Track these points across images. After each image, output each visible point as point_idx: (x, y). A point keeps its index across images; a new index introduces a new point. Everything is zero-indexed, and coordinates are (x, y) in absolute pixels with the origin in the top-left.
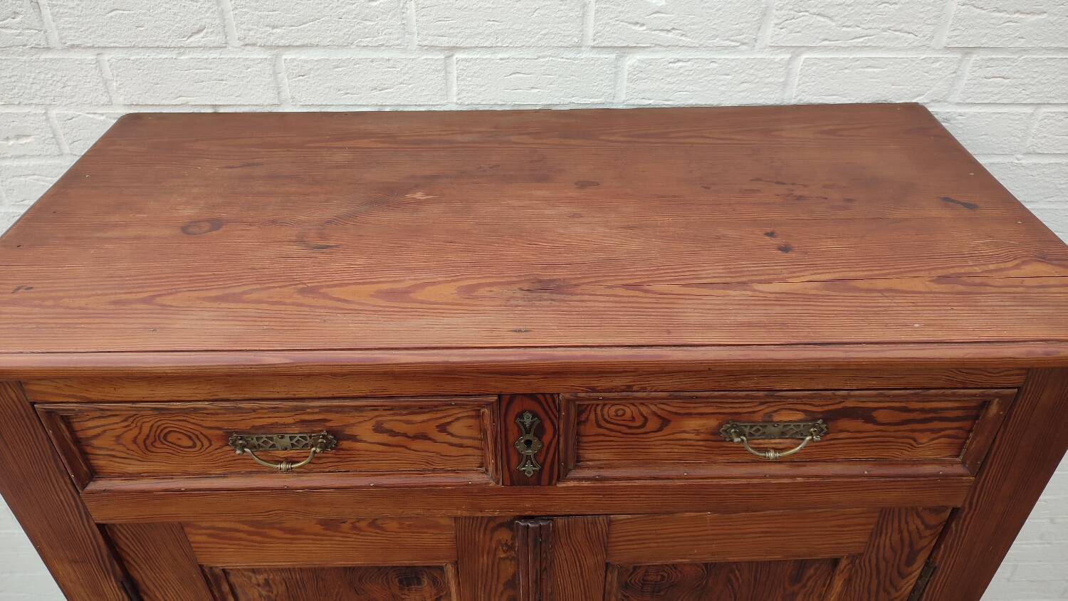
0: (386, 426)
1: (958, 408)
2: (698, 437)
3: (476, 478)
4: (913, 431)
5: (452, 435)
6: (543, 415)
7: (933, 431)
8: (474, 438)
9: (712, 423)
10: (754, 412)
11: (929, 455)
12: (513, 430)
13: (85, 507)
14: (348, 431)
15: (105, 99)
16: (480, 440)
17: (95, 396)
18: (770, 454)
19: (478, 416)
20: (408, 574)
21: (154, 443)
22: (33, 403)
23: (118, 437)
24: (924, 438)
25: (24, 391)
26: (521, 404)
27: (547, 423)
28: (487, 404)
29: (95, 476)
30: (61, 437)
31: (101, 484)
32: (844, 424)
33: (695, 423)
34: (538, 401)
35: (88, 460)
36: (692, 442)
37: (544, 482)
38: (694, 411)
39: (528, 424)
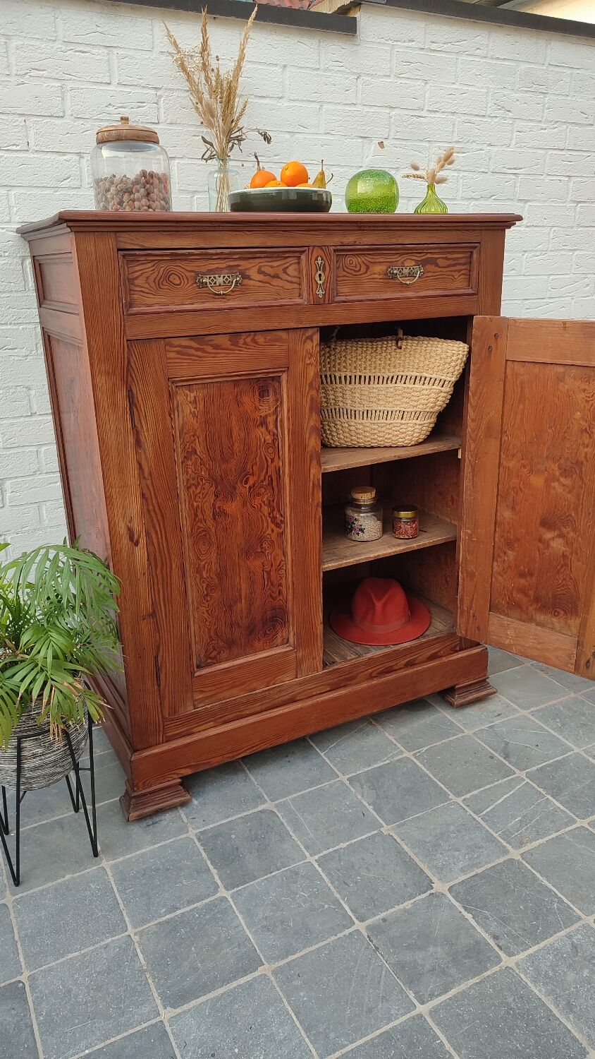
0: (263, 269)
1: (463, 257)
2: (380, 277)
3: (299, 301)
4: (452, 271)
5: (288, 274)
6: (325, 258)
7: (459, 271)
8: (296, 277)
9: (384, 267)
10: (398, 261)
12: (314, 267)
13: (124, 327)
14: (248, 273)
15: (7, 219)
16: (300, 278)
17: (148, 245)
18: (408, 282)
19: (299, 263)
20: (264, 384)
21: (163, 281)
22: (119, 250)
23: (148, 278)
24: (456, 276)
25: (117, 241)
26: (317, 252)
27: (327, 264)
28: (304, 251)
29: (131, 305)
30: (125, 274)
31: (135, 310)
32: (431, 267)
33: (378, 269)
34: (323, 250)
35: (130, 294)
36: (378, 280)
37: (326, 303)
38: (377, 261)
39: (319, 264)
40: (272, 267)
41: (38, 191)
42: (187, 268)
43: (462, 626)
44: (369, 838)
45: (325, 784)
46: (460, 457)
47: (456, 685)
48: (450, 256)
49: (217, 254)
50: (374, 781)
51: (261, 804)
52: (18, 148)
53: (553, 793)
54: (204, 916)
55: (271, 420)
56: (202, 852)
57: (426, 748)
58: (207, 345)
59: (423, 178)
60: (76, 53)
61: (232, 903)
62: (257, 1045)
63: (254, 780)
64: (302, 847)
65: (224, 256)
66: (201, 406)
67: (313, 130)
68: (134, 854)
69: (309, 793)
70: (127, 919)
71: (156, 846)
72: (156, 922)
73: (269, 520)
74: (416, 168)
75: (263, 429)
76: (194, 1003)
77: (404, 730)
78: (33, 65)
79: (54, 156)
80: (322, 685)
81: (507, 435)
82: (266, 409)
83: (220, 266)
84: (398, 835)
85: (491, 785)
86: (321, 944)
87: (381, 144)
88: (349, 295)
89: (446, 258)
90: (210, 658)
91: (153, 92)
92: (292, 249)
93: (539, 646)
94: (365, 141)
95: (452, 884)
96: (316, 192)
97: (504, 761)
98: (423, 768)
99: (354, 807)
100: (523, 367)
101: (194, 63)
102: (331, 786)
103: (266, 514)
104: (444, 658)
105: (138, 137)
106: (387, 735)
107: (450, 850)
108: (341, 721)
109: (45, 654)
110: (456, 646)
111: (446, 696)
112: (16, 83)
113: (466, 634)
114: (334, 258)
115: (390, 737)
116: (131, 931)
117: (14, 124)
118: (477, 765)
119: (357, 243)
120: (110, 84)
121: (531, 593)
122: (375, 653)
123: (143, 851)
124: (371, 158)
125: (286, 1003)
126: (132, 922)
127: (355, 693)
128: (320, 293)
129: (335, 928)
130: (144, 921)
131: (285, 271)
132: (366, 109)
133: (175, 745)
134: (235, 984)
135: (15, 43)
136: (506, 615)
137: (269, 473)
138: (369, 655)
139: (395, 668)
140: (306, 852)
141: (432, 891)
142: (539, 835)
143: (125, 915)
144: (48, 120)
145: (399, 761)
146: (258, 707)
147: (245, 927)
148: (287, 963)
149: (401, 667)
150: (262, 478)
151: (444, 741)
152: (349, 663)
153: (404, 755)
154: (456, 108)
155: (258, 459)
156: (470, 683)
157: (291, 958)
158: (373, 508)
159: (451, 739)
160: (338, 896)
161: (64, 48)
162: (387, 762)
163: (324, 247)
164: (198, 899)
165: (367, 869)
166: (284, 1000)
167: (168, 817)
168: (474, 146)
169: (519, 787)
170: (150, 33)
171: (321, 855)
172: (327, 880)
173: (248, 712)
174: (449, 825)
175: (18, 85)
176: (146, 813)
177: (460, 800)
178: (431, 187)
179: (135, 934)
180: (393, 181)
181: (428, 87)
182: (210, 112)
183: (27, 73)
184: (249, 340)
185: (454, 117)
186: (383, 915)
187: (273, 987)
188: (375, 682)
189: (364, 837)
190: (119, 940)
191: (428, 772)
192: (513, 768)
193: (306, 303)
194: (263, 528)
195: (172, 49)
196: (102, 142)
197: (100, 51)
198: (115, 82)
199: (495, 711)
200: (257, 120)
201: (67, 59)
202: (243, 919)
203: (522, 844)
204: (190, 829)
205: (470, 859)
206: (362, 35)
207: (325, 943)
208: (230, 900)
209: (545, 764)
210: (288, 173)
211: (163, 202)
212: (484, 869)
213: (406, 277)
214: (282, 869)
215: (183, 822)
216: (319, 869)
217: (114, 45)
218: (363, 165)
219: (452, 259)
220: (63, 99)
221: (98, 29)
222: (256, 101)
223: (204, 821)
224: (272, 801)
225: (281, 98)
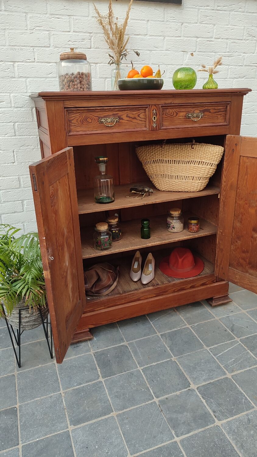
0: (129, 115)
1: (223, 108)
2: (183, 118)
3: (145, 129)
4: (217, 115)
5: (140, 117)
6: (157, 110)
7: (220, 115)
9: (184, 114)
10: (191, 111)
11: (220, 121)
12: (152, 114)
13: (67, 141)
14: (122, 117)
15: (25, 91)
16: (145, 119)
17: (77, 106)
18: (196, 120)
19: (145, 112)
21: (84, 121)
22: (65, 108)
23: (77, 120)
24: (219, 116)
25: (64, 104)
26: (153, 107)
27: (158, 112)
28: (147, 107)
29: (70, 131)
30: (67, 119)
31: (71, 133)
32: (206, 113)
33: (182, 114)
34: (156, 106)
35: (70, 127)
36: (182, 119)
37: (157, 130)
38: (181, 111)
39: (154, 113)
40: (133, 114)
41: (39, 79)
42: (95, 115)
43: (217, 272)
44: (166, 362)
45: (150, 336)
46: (219, 197)
47: (214, 297)
48: (216, 108)
49: (108, 109)
50: (172, 337)
51: (122, 342)
52: (30, 61)
53: (251, 349)
54: (92, 388)
56: (95, 361)
57: (197, 324)
59: (207, 71)
60: (55, 19)
61: (104, 384)
62: (106, 446)
63: (121, 332)
64: (137, 363)
65: (111, 110)
67: (160, 49)
68: (67, 359)
69: (143, 339)
70: (61, 386)
71: (76, 356)
72: (72, 389)
74: (204, 67)
76: (82, 425)
77: (188, 315)
78: (38, 24)
79: (46, 63)
80: (152, 294)
81: (239, 189)
83: (110, 114)
84: (179, 362)
85: (224, 343)
86: (138, 406)
87: (192, 54)
88: (168, 126)
89: (215, 109)
91: (89, 34)
92: (142, 106)
93: (250, 284)
94: (184, 53)
95: (199, 386)
96: (156, 80)
97: (231, 333)
98: (194, 333)
99: (161, 347)
100: (248, 159)
101: (106, 21)
102: (153, 337)
104: (208, 285)
105: (77, 57)
106: (181, 316)
107: (200, 371)
108: (160, 309)
109: (29, 278)
110: (214, 280)
111: (209, 301)
112: (30, 33)
113: (219, 275)
114: (161, 109)
115: (182, 318)
116: (62, 391)
117: (29, 51)
118: (219, 334)
119: (172, 103)
120: (70, 32)
121: (248, 260)
122: (177, 281)
123: (71, 358)
124: (186, 61)
125: (120, 430)
126: (63, 387)
127: (166, 298)
128: (155, 125)
129: (145, 399)
130: (68, 388)
131: (139, 116)
132: (186, 38)
133: (87, 315)
134: (100, 419)
135: (29, 15)
136: (237, 269)
138: (174, 282)
139: (185, 288)
140: (138, 365)
141: (189, 388)
142: (241, 368)
143: (60, 384)
144: (43, 48)
145: (184, 328)
146: (123, 301)
147: (108, 395)
148: (123, 412)
149: (189, 288)
151: (205, 321)
152: (165, 285)
153: (187, 326)
154: (228, 36)
156: (220, 296)
157: (125, 410)
158: (180, 218)
159: (209, 321)
160: (149, 386)
161: (50, 17)
162: (179, 329)
164: (90, 381)
165: (163, 375)
166: (120, 428)
167: (83, 344)
168: (237, 54)
169: (236, 345)
170: (88, 8)
171: (144, 367)
172: (145, 378)
173: (119, 303)
174: (201, 359)
175: (30, 34)
176: (74, 342)
177: (208, 349)
178: (211, 75)
179: (63, 393)
180: (194, 72)
181: (215, 27)
182: (112, 43)
183: (34, 28)
185: (227, 41)
186: (167, 396)
187: (116, 422)
188: (176, 294)
189: (164, 361)
190: (56, 394)
191: (196, 335)
192: (234, 336)
193: (148, 130)
195: (97, 15)
196: (62, 59)
197: (66, 18)
198: (72, 30)
199: (230, 310)
200: (135, 45)
201: (51, 21)
202: (108, 391)
203: (233, 371)
204: (91, 350)
205: (208, 375)
206: (184, 5)
207: (140, 405)
208: (103, 382)
209: (250, 335)
210: (144, 71)
211: (87, 85)
212: (214, 380)
213: (195, 117)
214: (127, 372)
215: (89, 347)
216: (143, 373)
217: (72, 14)
218: (183, 64)
219: (217, 109)
220: (49, 39)
221: (65, 7)
222: (134, 37)
223: (97, 347)
224: (127, 341)
225: (146, 35)
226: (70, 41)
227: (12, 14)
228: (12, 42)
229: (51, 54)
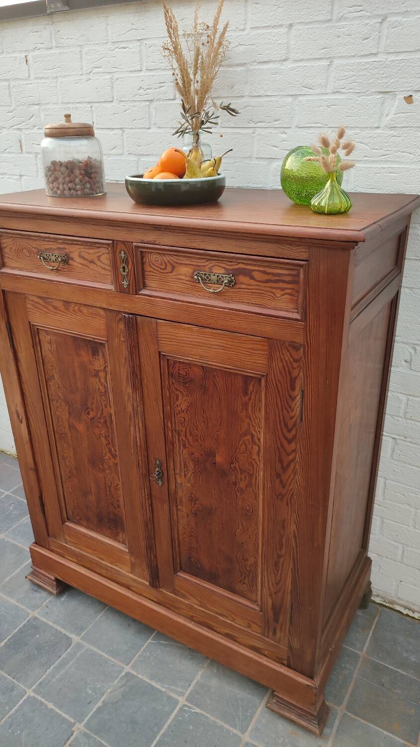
0: (83, 254)
1: (288, 275)
2: (186, 279)
3: (109, 287)
4: (272, 288)
5: (102, 262)
7: (283, 289)
8: (108, 265)
9: (190, 270)
10: (205, 266)
12: (118, 260)
14: (71, 255)
16: (110, 267)
17: (5, 226)
18: (211, 290)
19: (109, 253)
20: (95, 347)
21: (19, 253)
23: (11, 249)
24: (278, 293)
26: (119, 246)
27: (129, 259)
28: (110, 244)
29: (4, 266)
32: (242, 279)
34: (125, 245)
35: (3, 258)
37: (131, 292)
38: (183, 262)
39: (123, 257)
40: (89, 253)
44: (64, 720)
45: (115, 661)
48: (269, 270)
50: (134, 691)
51: (76, 634)
55: (102, 374)
57: (198, 710)
58: (49, 305)
60: (120, 50)
64: (40, 680)
66: (54, 346)
69: (100, 655)
73: (107, 450)
75: (97, 380)
78: (95, 64)
79: (108, 131)
80: (150, 593)
82: (98, 364)
83: (53, 247)
84: (76, 739)
87: (409, 99)
88: (156, 290)
89: (264, 272)
90: (76, 519)
92: (100, 241)
94: (387, 96)
98: (169, 721)
99: (96, 692)
102: (114, 665)
103: (104, 444)
106: (200, 673)
112: (86, 80)
114: (137, 253)
115: (198, 677)
119: (157, 242)
120: (141, 70)
124: (393, 116)
128: (125, 283)
131: (99, 257)
132: (392, 58)
135: (86, 49)
137: (104, 415)
140: (36, 685)
144: (103, 105)
145: (169, 698)
150: (99, 416)
153: (179, 698)
155: (95, 401)
159: (225, 726)
161: (113, 47)
162: (163, 690)
163: (126, 243)
165: (30, 734)
171: (36, 696)
172: (11, 712)
176: (34, 582)
178: (331, 176)
183: (91, 71)
184: (76, 308)
189: (64, 715)
191: (166, 727)
193: (114, 290)
194: (102, 453)
197: (135, 45)
198: (144, 69)
201: (115, 55)
204: (37, 611)
213: (214, 283)
214: (14, 681)
215: (42, 603)
216: (21, 702)
217: (144, 37)
218: (382, 126)
219: (273, 274)
220: (112, 88)
221: (134, 27)
222: (258, 67)
223: (47, 613)
224: (81, 639)
225: (285, 60)
226: (141, 88)
227: (63, 51)
228: (65, 97)
229: (115, 113)
